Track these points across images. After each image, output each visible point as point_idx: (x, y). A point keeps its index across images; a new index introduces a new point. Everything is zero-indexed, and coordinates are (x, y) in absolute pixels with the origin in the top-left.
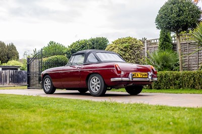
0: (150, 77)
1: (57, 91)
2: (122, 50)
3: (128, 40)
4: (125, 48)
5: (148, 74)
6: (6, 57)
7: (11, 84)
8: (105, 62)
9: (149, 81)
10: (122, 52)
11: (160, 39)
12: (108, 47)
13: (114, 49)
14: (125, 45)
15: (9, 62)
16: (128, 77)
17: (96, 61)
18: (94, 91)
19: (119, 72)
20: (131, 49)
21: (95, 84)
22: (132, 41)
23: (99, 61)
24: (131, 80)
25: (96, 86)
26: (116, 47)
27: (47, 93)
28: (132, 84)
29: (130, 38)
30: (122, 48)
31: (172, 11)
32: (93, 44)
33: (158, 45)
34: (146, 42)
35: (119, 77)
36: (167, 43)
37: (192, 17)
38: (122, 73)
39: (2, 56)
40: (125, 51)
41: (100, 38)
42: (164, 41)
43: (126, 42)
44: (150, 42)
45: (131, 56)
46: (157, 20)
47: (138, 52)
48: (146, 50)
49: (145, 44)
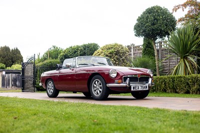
2: (107, 56)
3: (114, 46)
4: (110, 53)
6: (11, 61)
7: (13, 87)
11: (143, 45)
12: (96, 52)
13: (100, 54)
14: (110, 51)
15: (13, 66)
20: (116, 54)
22: (118, 47)
26: (102, 52)
29: (116, 44)
30: (107, 53)
31: (147, 19)
32: (85, 49)
33: (141, 51)
34: (132, 47)
36: (149, 49)
37: (166, 26)
39: (7, 60)
40: (110, 57)
41: (91, 44)
42: (147, 47)
43: (112, 48)
44: (136, 48)
45: (116, 61)
46: (135, 29)
47: (124, 58)
48: (132, 56)
49: (132, 50)
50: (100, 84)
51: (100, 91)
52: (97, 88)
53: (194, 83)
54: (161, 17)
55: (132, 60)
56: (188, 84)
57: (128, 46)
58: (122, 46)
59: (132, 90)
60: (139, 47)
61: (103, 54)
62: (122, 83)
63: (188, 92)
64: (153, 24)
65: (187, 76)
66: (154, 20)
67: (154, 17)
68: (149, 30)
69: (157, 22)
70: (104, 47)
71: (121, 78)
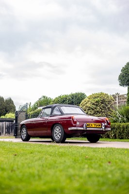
0: (103, 127)
1: (31, 139)
2: (93, 104)
3: (100, 95)
4: (97, 102)
5: (102, 125)
6: (5, 110)
7: (6, 134)
8: (67, 114)
9: (102, 131)
10: (94, 106)
11: (128, 94)
12: (83, 101)
13: (87, 103)
14: (97, 99)
15: (6, 115)
16: (83, 127)
17: (60, 113)
18: (57, 139)
19: (75, 123)
20: (102, 103)
21: (58, 132)
22: (104, 96)
23: (62, 114)
24: (85, 129)
25: (58, 134)
26: (88, 101)
27: (24, 140)
28: (86, 133)
29: (102, 93)
30: (93, 102)
32: (73, 98)
33: (126, 100)
34: (117, 97)
35: (75, 126)
38: (78, 123)
39: (1, 110)
40: (97, 105)
43: (98, 97)
44: (121, 97)
45: (102, 109)
46: (120, 79)
47: (109, 106)
48: (117, 105)
49: (117, 99)
55: (117, 108)
57: (113, 95)
58: (107, 95)
60: (123, 96)
61: (90, 102)
70: (91, 96)
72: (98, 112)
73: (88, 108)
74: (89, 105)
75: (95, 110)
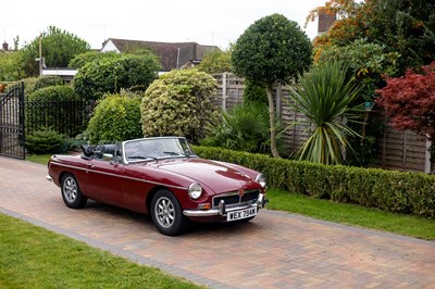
4: (181, 93)
10: (175, 101)
13: (160, 93)
14: (182, 87)
22: (196, 79)
26: (163, 89)
30: (174, 93)
33: (242, 86)
34: (225, 76)
42: (253, 84)
43: (184, 81)
45: (192, 108)
50: (171, 207)
51: (171, 220)
52: (165, 213)
53: (338, 182)
54: (284, 42)
56: (327, 182)
59: (229, 219)
61: (167, 93)
62: (211, 208)
63: (326, 196)
64: (269, 56)
65: (328, 167)
66: (271, 46)
67: (271, 40)
68: (259, 68)
69: (277, 51)
71: (209, 200)
72: (183, 114)
73: (162, 106)
74: (164, 98)
75: (178, 110)
